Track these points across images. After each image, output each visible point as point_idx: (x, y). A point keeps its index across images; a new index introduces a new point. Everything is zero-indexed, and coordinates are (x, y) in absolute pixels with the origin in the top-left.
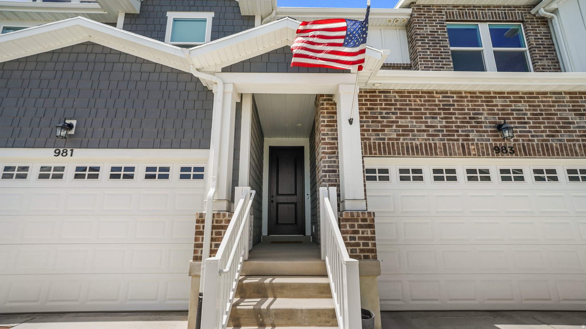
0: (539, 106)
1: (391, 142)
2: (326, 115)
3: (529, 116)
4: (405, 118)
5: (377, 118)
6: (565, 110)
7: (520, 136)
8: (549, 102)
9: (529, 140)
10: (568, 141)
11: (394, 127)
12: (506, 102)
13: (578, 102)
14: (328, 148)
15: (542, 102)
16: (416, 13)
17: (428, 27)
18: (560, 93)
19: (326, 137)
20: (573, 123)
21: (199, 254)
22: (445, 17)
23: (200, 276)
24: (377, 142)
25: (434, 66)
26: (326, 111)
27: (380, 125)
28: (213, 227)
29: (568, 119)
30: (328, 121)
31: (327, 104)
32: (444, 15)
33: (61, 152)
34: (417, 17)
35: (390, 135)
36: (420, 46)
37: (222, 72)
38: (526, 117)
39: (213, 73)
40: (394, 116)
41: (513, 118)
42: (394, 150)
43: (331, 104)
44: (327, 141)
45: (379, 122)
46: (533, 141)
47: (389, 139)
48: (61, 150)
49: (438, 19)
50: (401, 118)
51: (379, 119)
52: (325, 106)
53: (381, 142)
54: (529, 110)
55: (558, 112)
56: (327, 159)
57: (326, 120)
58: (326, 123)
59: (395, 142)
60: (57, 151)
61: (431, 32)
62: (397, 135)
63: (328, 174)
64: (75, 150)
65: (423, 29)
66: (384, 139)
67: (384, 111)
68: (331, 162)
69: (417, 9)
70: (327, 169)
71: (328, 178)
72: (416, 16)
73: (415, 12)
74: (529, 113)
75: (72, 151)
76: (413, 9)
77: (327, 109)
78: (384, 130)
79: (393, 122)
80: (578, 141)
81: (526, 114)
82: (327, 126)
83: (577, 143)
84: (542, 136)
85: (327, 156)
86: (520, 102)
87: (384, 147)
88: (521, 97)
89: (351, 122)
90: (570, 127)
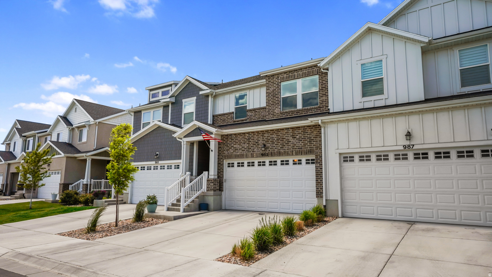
0: (280, 135)
1: (231, 154)
3: (276, 140)
4: (236, 144)
5: (228, 145)
6: (289, 136)
7: (271, 149)
8: (284, 133)
9: (274, 150)
10: (287, 149)
11: (232, 148)
12: (269, 135)
13: (294, 132)
15: (281, 133)
18: (289, 129)
20: (291, 142)
24: (227, 154)
27: (228, 148)
29: (289, 140)
35: (231, 151)
37: (184, 138)
38: (274, 140)
40: (233, 144)
41: (270, 141)
42: (232, 157)
45: (228, 147)
46: (275, 150)
47: (231, 153)
49: (276, 82)
50: (235, 145)
51: (229, 146)
53: (228, 154)
54: (276, 137)
55: (286, 137)
59: (232, 154)
60: (156, 162)
61: (273, 90)
62: (233, 151)
64: (159, 161)
66: (229, 153)
67: (230, 143)
74: (276, 138)
78: (229, 150)
79: (232, 146)
80: (291, 149)
81: (274, 139)
83: (290, 150)
84: (278, 148)
86: (274, 134)
87: (229, 156)
88: (274, 132)
89: (212, 151)
90: (289, 143)
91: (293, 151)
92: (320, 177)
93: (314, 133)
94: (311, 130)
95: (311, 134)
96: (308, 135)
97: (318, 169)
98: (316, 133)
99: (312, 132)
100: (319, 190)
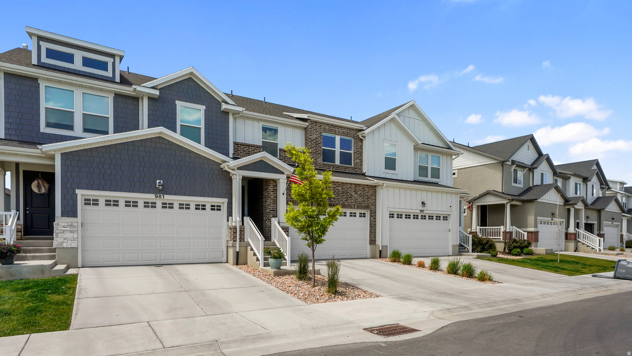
0: (345, 189)
2: (272, 186)
3: (341, 192)
6: (352, 191)
7: (337, 200)
8: (348, 187)
9: (339, 202)
10: (351, 203)
12: (335, 186)
13: (356, 188)
14: (272, 201)
15: (346, 187)
16: (310, 126)
17: (314, 135)
18: (352, 184)
19: (272, 196)
20: (353, 196)
21: (235, 240)
22: (322, 130)
23: (236, 247)
25: (314, 157)
26: (272, 185)
28: (240, 231)
29: (352, 194)
30: (273, 190)
31: (273, 182)
32: (322, 129)
33: (158, 196)
34: (310, 128)
36: (310, 145)
37: (237, 169)
38: (340, 193)
39: (233, 170)
41: (336, 193)
43: (274, 182)
44: (272, 198)
46: (340, 202)
48: (158, 195)
49: (319, 131)
52: (272, 183)
53: (291, 199)
54: (341, 190)
55: (350, 192)
56: (272, 206)
57: (272, 189)
58: (272, 190)
60: (156, 196)
63: (272, 211)
64: (165, 195)
65: (312, 136)
68: (273, 207)
69: (311, 123)
70: (272, 209)
71: (272, 213)
72: (310, 127)
73: (310, 125)
74: (341, 191)
75: (163, 195)
76: (309, 123)
77: (272, 184)
80: (353, 203)
81: (340, 192)
82: (272, 191)
83: (353, 204)
84: (343, 200)
85: (272, 204)
86: (339, 186)
88: (340, 185)
89: (283, 194)
90: (352, 198)
91: (355, 205)
92: (373, 228)
93: (370, 192)
94: (368, 189)
95: (368, 192)
96: (367, 193)
97: (372, 221)
98: (372, 192)
99: (369, 191)
100: (373, 238)
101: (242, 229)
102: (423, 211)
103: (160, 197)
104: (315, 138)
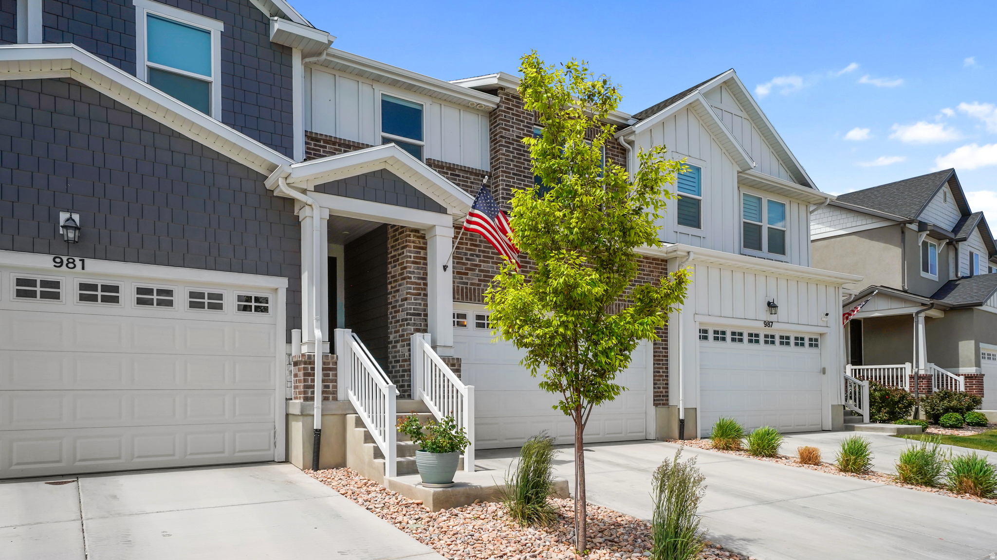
1: (473, 287)
2: (412, 249)
4: (488, 262)
5: (462, 259)
11: (477, 272)
14: (414, 289)
16: (504, 105)
17: (515, 129)
19: (412, 276)
21: (310, 395)
22: (533, 118)
23: (313, 415)
24: (460, 285)
25: (515, 185)
26: (412, 245)
27: (464, 267)
28: (323, 369)
30: (415, 257)
31: (414, 236)
32: (532, 116)
33: (65, 262)
34: (505, 112)
35: (473, 279)
36: (503, 154)
37: (314, 191)
39: (304, 191)
40: (478, 259)
42: (475, 296)
43: (418, 237)
44: (413, 280)
45: (464, 264)
47: (472, 284)
48: (65, 259)
49: (526, 121)
50: (484, 262)
51: (464, 261)
52: (412, 238)
56: (413, 301)
57: (412, 255)
58: (412, 259)
59: (477, 287)
60: (58, 260)
61: (517, 136)
62: (479, 280)
63: (413, 317)
64: (87, 261)
65: (509, 130)
66: (466, 284)
67: (469, 252)
68: (416, 304)
69: (505, 99)
70: (412, 311)
71: (413, 322)
72: (503, 109)
73: (503, 102)
75: (83, 261)
76: (502, 98)
77: (413, 242)
78: (467, 274)
79: (476, 265)
82: (414, 263)
85: (413, 297)
87: (467, 293)
89: (445, 268)
91: (619, 305)
92: (663, 364)
93: (654, 274)
94: (649, 267)
95: (650, 275)
96: (646, 277)
97: (659, 348)
98: (657, 274)
99: (652, 271)
100: (661, 390)
101: (329, 364)
102: (771, 324)
103: (71, 265)
104: (515, 138)
